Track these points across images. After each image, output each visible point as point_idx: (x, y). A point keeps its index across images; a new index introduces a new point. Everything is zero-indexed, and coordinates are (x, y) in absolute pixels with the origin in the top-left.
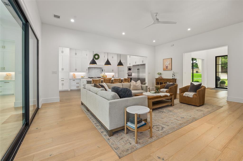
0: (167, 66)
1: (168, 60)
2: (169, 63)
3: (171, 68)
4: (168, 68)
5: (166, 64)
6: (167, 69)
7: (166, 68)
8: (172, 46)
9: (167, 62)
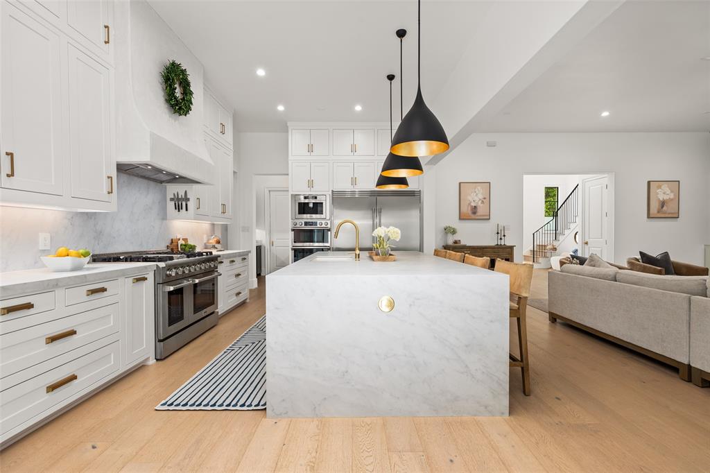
0: (473, 204)
1: (479, 188)
2: (481, 196)
3: (488, 214)
4: (477, 214)
5: (469, 198)
6: (473, 217)
7: (470, 212)
8: (491, 145)
9: (477, 195)
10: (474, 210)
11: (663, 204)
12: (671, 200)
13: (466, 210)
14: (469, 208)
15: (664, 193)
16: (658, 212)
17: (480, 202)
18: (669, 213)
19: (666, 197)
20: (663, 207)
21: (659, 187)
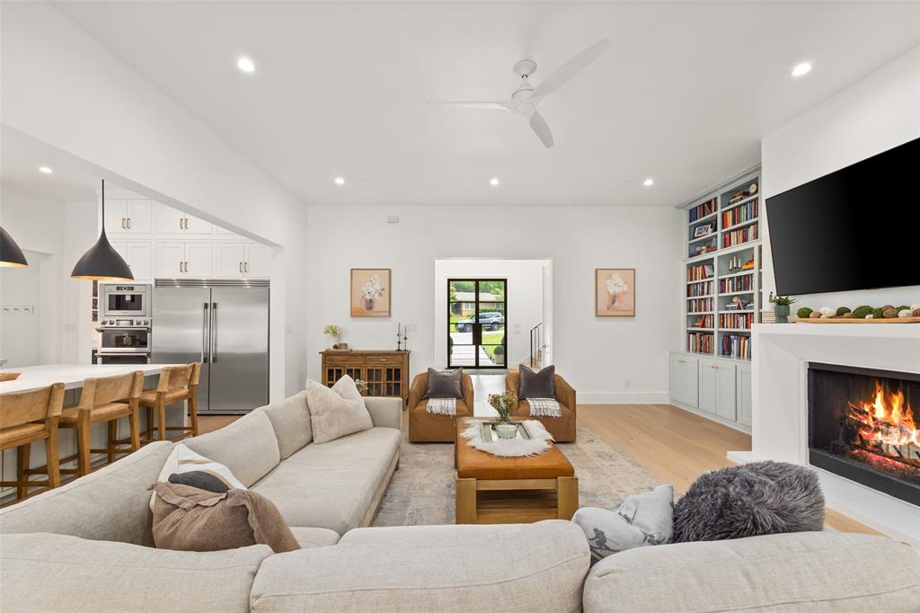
0: (368, 297)
1: (376, 276)
2: (378, 287)
3: (388, 310)
4: (374, 310)
5: (363, 289)
6: (367, 312)
7: (364, 308)
8: (394, 221)
9: (373, 285)
10: (370, 304)
11: (614, 299)
12: (624, 293)
13: (361, 305)
14: (363, 303)
15: (615, 285)
16: (608, 309)
17: (377, 294)
18: (623, 310)
19: (618, 290)
20: (614, 302)
21: (609, 277)
